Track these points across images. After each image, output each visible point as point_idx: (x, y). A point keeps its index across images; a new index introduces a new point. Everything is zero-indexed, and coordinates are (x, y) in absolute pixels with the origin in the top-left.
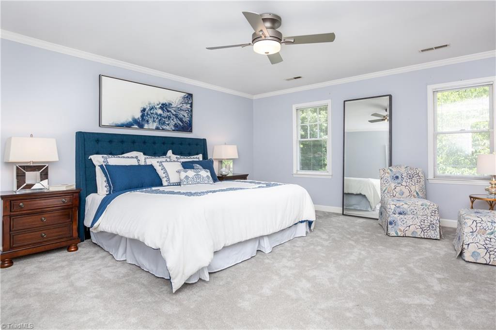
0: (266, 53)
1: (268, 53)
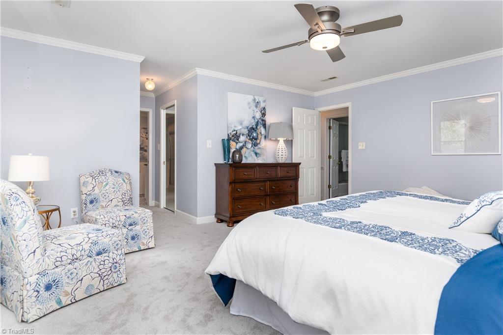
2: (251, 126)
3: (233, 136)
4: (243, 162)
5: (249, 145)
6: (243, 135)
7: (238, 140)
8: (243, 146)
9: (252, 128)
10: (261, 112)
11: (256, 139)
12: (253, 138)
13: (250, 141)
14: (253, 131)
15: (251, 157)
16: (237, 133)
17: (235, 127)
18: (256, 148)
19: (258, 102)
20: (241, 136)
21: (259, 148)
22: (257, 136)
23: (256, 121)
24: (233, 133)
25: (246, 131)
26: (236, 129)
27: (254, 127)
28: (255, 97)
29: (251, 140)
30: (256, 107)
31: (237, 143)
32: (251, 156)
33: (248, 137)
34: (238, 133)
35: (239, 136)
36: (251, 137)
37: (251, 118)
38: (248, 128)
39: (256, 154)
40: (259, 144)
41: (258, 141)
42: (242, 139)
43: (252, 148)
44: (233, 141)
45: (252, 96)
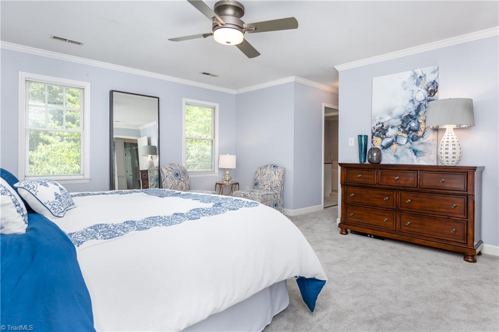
0: (227, 42)
1: (229, 43)
2: (407, 114)
3: (377, 130)
4: (381, 163)
5: (403, 140)
6: (392, 127)
7: (385, 134)
8: (393, 141)
9: (410, 116)
10: (427, 90)
11: (416, 131)
12: (410, 129)
13: (405, 135)
14: (410, 119)
15: (405, 156)
16: (383, 126)
17: (381, 118)
18: (416, 143)
19: (421, 77)
20: (390, 129)
21: (422, 143)
22: (419, 126)
23: (417, 104)
24: (377, 127)
25: (399, 122)
26: (382, 121)
27: (413, 113)
28: (416, 70)
29: (407, 133)
30: (418, 84)
31: (383, 139)
32: (406, 154)
33: (402, 130)
34: (385, 126)
35: (387, 130)
36: (407, 129)
37: (408, 102)
38: (401, 117)
39: (415, 152)
40: (422, 137)
41: (420, 133)
42: (391, 132)
43: (409, 143)
44: (377, 136)
45: (411, 71)
